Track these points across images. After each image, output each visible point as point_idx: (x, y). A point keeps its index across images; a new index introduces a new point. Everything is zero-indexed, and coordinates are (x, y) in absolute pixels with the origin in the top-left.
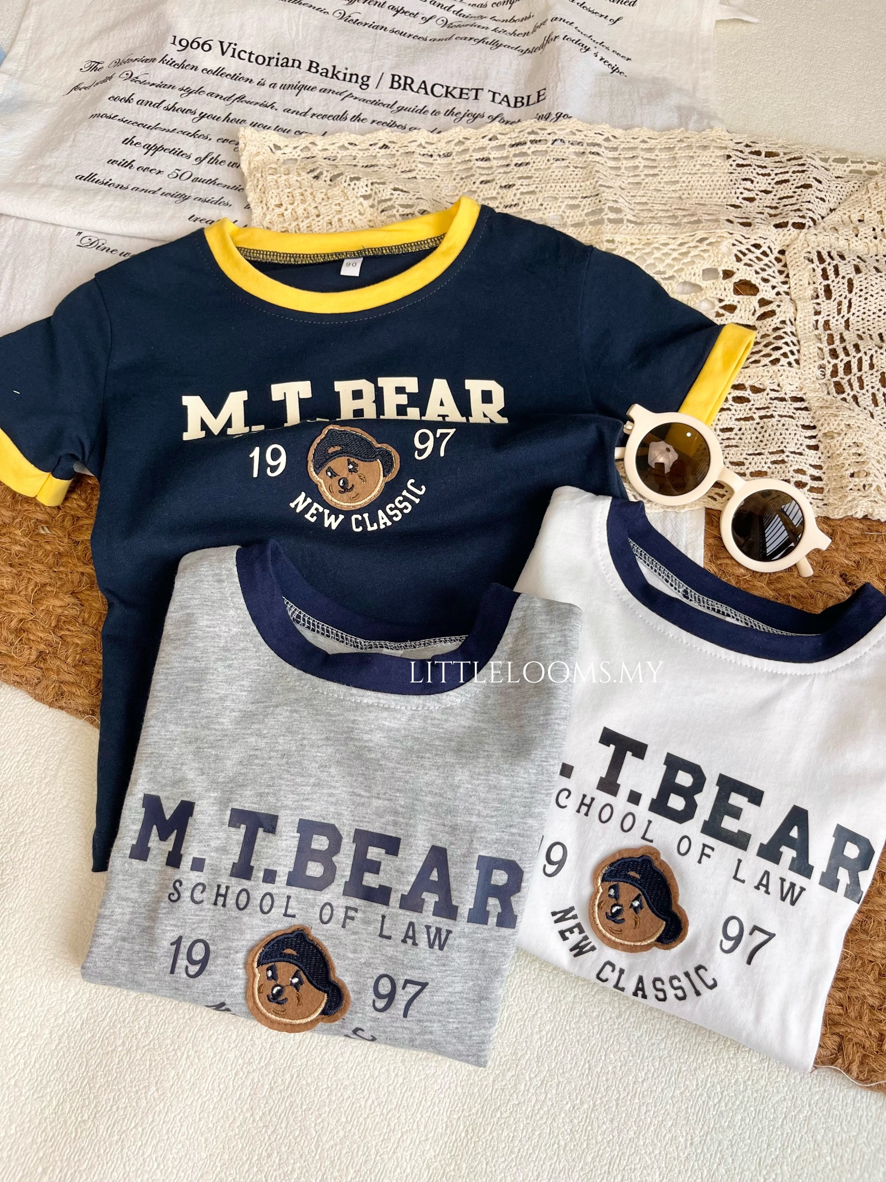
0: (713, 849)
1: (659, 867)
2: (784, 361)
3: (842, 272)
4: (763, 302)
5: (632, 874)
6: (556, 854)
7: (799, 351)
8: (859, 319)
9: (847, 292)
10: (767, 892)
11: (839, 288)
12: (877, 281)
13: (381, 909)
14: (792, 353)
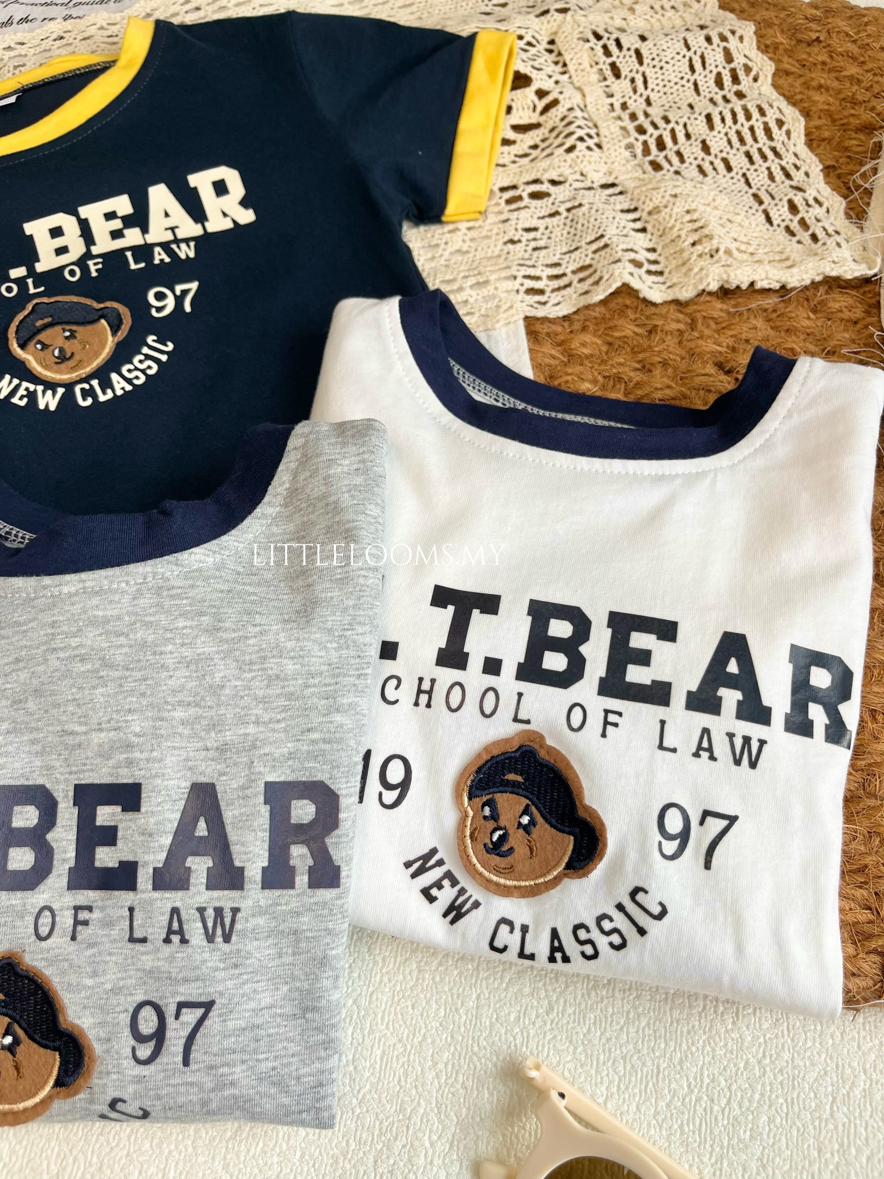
0: (620, 714)
1: (547, 758)
2: (580, 146)
3: (625, 43)
4: (541, 94)
5: (511, 777)
6: (395, 773)
7: (598, 135)
8: (661, 94)
9: (637, 66)
10: (712, 758)
11: (627, 64)
12: (669, 44)
13: (126, 898)
14: (590, 136)
